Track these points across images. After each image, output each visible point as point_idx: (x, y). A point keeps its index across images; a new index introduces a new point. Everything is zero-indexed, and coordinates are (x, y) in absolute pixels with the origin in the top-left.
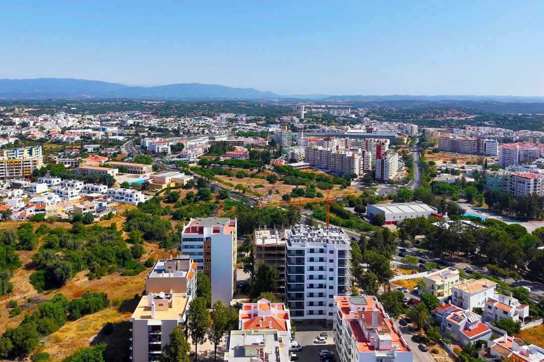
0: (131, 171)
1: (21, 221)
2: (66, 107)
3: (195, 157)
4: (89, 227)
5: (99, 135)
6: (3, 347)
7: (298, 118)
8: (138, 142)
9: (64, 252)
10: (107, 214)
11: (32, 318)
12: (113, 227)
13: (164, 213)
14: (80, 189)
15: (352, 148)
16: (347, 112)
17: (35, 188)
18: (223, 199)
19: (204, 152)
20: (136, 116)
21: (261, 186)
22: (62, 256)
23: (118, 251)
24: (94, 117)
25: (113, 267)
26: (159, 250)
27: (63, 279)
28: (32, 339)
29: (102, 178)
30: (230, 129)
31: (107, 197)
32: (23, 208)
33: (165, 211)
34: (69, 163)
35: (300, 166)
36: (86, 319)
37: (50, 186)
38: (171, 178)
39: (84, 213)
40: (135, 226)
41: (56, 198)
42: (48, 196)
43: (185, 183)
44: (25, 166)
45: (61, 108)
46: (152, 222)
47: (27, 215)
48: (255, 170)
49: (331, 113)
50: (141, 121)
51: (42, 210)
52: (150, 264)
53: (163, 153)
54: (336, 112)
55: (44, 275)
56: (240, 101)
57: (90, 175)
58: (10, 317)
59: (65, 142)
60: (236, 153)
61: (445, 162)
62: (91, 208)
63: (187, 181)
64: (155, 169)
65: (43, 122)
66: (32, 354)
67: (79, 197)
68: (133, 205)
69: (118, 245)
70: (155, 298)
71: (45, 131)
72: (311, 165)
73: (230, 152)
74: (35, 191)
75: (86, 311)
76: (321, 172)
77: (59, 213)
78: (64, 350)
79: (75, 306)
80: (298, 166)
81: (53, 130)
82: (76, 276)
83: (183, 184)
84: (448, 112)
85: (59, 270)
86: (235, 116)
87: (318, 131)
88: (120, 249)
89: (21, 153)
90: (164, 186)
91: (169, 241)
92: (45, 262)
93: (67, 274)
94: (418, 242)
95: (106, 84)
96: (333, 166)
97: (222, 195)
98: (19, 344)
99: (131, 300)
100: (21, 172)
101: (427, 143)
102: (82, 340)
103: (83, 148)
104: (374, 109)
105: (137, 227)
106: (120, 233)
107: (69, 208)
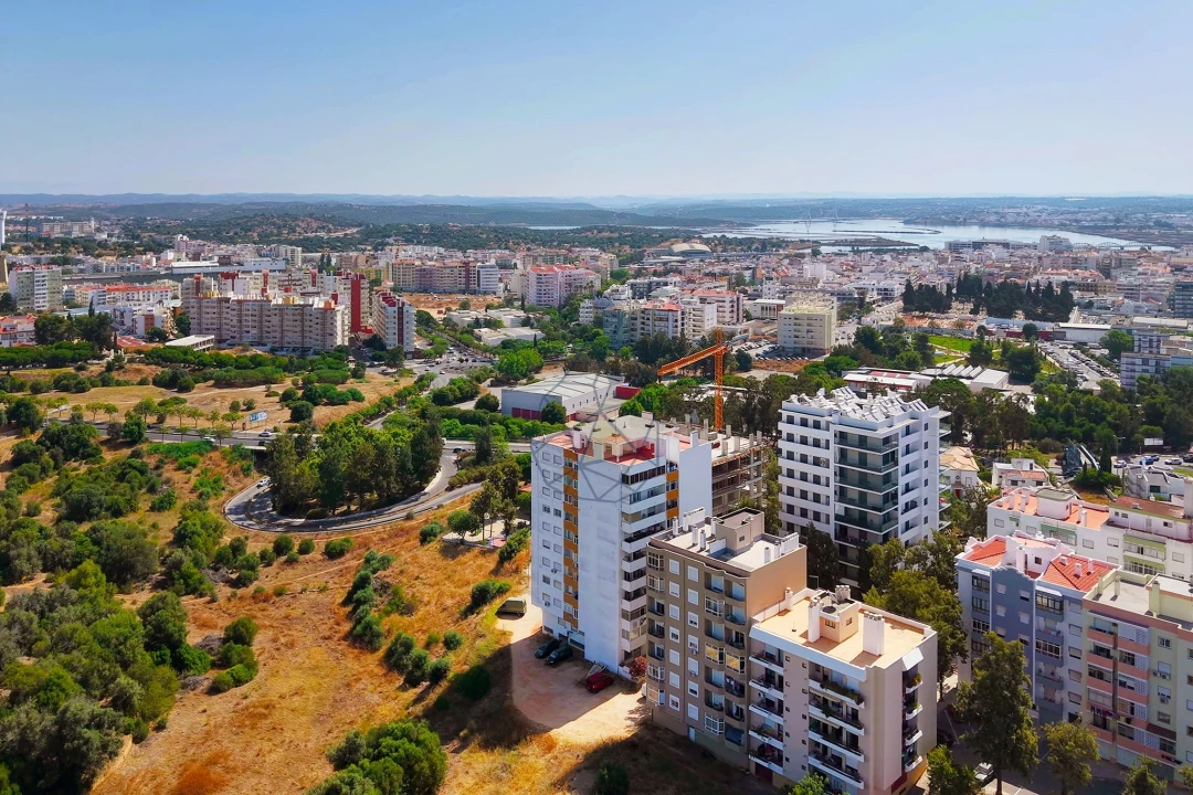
16: (86, 229)
18: (130, 444)
35: (197, 344)
48: (96, 369)
54: (57, 229)
72: (218, 341)
76: (259, 352)
80: (193, 346)
84: (298, 222)
87: (82, 271)
91: (193, 569)
96: (277, 334)
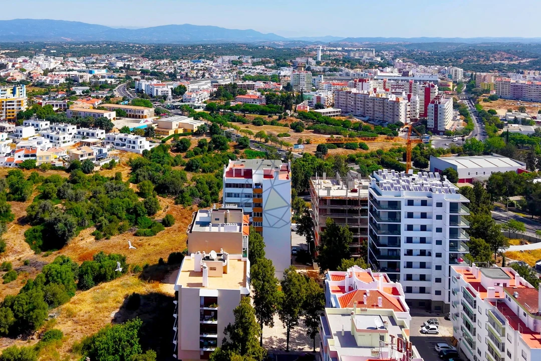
0: (130, 115)
1: (9, 168)
2: (45, 50)
3: (200, 102)
4: (89, 176)
5: (87, 77)
6: (3, 320)
7: (314, 60)
8: (132, 85)
9: (64, 204)
10: (108, 162)
11: (35, 284)
12: (118, 177)
13: (175, 163)
14: (73, 134)
15: (393, 91)
16: (371, 55)
17: (21, 132)
18: (242, 148)
19: (210, 97)
20: (124, 59)
21: (286, 135)
22: (62, 209)
23: (129, 205)
24: (78, 60)
25: (123, 225)
26: (176, 206)
27: (65, 238)
28: (39, 311)
29: (98, 122)
30: (235, 72)
31: (105, 143)
32: (9, 154)
33: (175, 161)
34: (57, 105)
35: (330, 113)
36: (102, 288)
37: (37, 130)
38: (177, 123)
39: (82, 161)
40: (144, 177)
41: (46, 143)
42: (37, 141)
43: (195, 129)
44: (8, 107)
45: (40, 51)
46: (164, 173)
47: (15, 161)
48: (275, 117)
49: (352, 55)
50: (131, 64)
51: (33, 156)
52: (169, 222)
53: (163, 96)
54: (357, 55)
55: (42, 231)
56: (239, 44)
57: (83, 118)
58: (4, 283)
59: (48, 85)
60: (249, 97)
61: (510, 111)
62: (90, 154)
63: (198, 127)
64: (157, 113)
65: (22, 64)
66: (39, 331)
67: (72, 143)
68: (137, 153)
69: (128, 197)
70: (204, 259)
71: (25, 73)
72: (342, 112)
73: (241, 96)
74: (21, 136)
75: (101, 278)
76: (357, 120)
77: (52, 160)
78: (79, 327)
79: (87, 270)
80: (327, 113)
81: (35, 71)
82: (80, 234)
83: (192, 131)
84: (495, 55)
85: (60, 225)
86: (239, 58)
87: (340, 75)
88: (131, 203)
89: (3, 92)
90: (171, 133)
91: (187, 195)
92: (43, 215)
93: (70, 231)
94: (512, 204)
95: (88, 26)
96: (371, 112)
97: (241, 143)
98: (22, 317)
99: (154, 265)
100: (4, 114)
101: (480, 89)
102: (101, 315)
103: (70, 90)
104: (401, 52)
105: (146, 178)
106: (127, 184)
107: (62, 155)
